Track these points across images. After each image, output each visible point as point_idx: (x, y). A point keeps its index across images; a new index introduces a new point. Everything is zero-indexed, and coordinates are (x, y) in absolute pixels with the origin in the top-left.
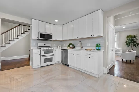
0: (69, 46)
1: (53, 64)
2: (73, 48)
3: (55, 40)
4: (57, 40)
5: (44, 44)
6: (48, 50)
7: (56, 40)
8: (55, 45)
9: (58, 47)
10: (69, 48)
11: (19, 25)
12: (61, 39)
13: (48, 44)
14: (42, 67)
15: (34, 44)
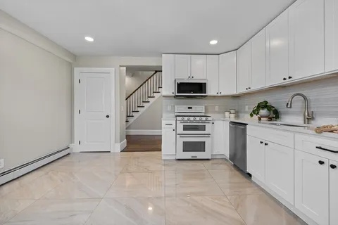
0: (255, 112)
1: (208, 159)
2: (270, 119)
3: (215, 94)
4: (222, 94)
5: (189, 108)
6: (192, 121)
7: (219, 95)
8: (217, 108)
9: (227, 114)
10: (255, 117)
11: (156, 72)
12: (234, 92)
13: (199, 107)
14: (179, 160)
15: (169, 108)
